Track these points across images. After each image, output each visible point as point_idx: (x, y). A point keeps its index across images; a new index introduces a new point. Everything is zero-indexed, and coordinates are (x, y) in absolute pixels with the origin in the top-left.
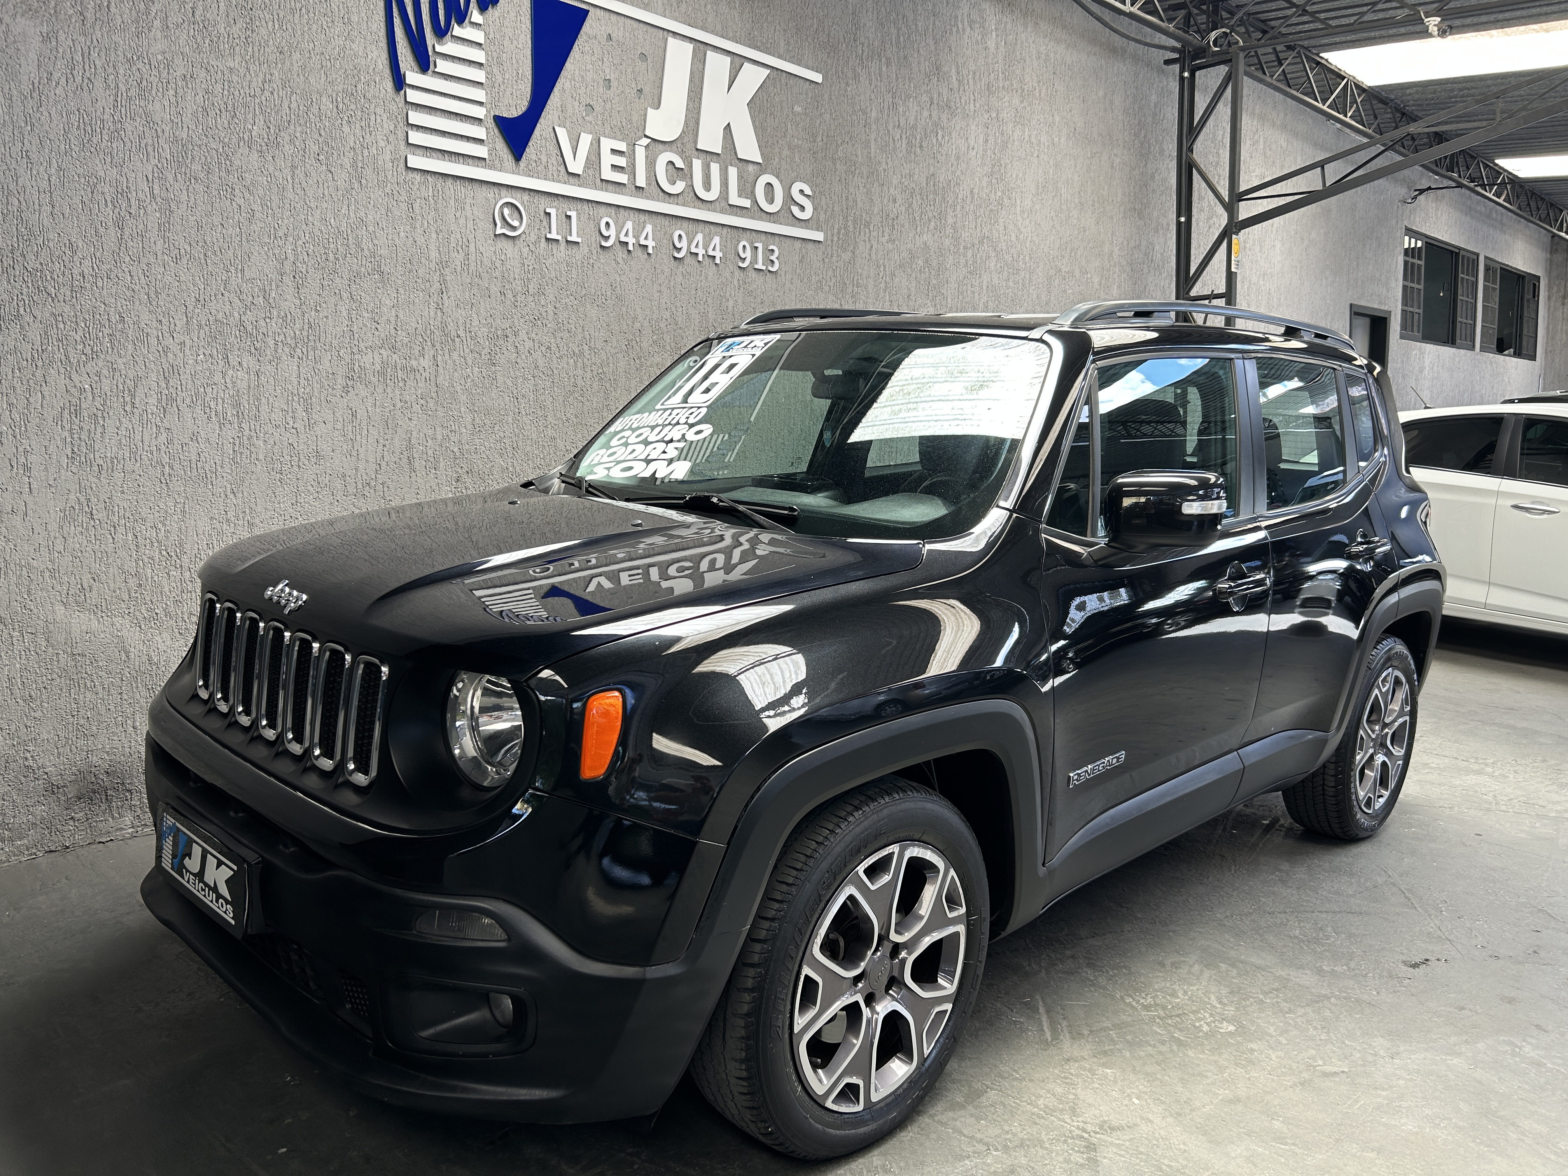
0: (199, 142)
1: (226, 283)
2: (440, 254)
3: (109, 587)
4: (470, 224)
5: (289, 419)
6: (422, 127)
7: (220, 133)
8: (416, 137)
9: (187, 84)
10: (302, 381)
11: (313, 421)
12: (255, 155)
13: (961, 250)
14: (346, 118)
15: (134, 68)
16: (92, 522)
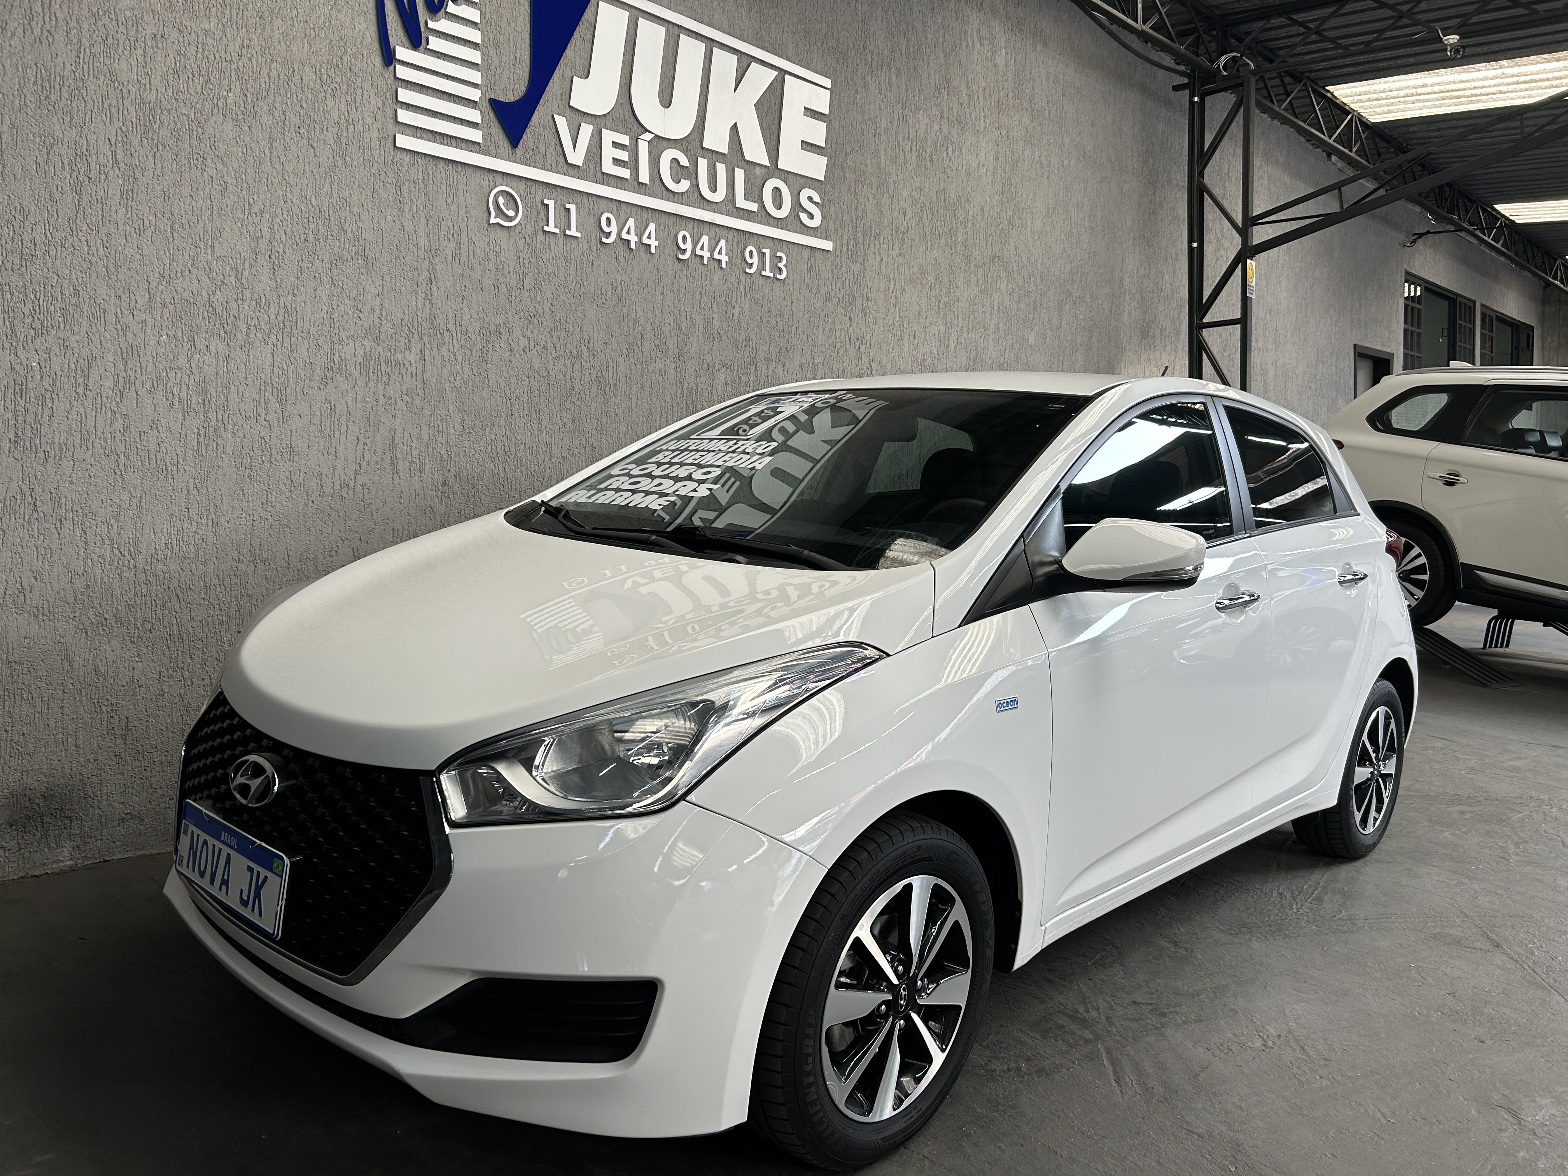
0: (169, 107)
1: (194, 259)
2: (429, 241)
3: (52, 587)
4: (462, 212)
5: (260, 410)
6: (412, 106)
7: (192, 98)
8: (404, 116)
9: (157, 43)
10: (276, 370)
11: (287, 414)
12: (229, 125)
13: (972, 269)
14: (331, 91)
15: (100, 23)
16: (36, 515)
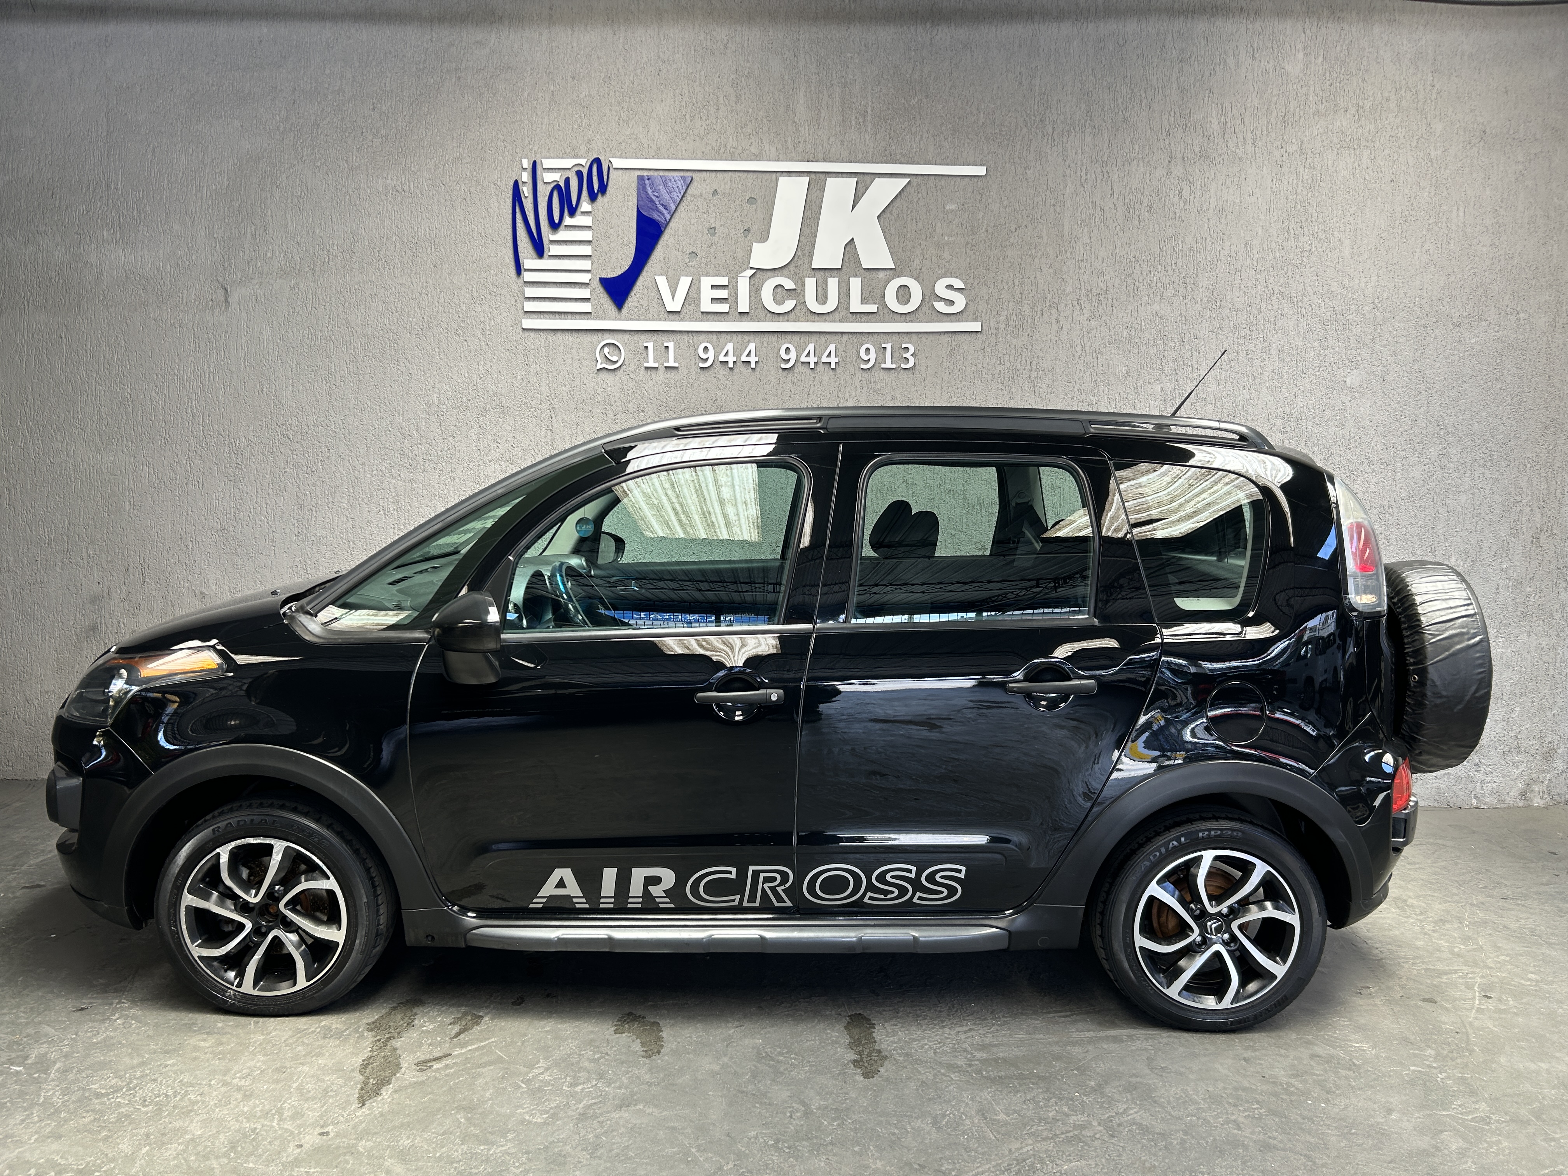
2: (550, 388)
4: (576, 364)
12: (414, 338)
14: (479, 302)
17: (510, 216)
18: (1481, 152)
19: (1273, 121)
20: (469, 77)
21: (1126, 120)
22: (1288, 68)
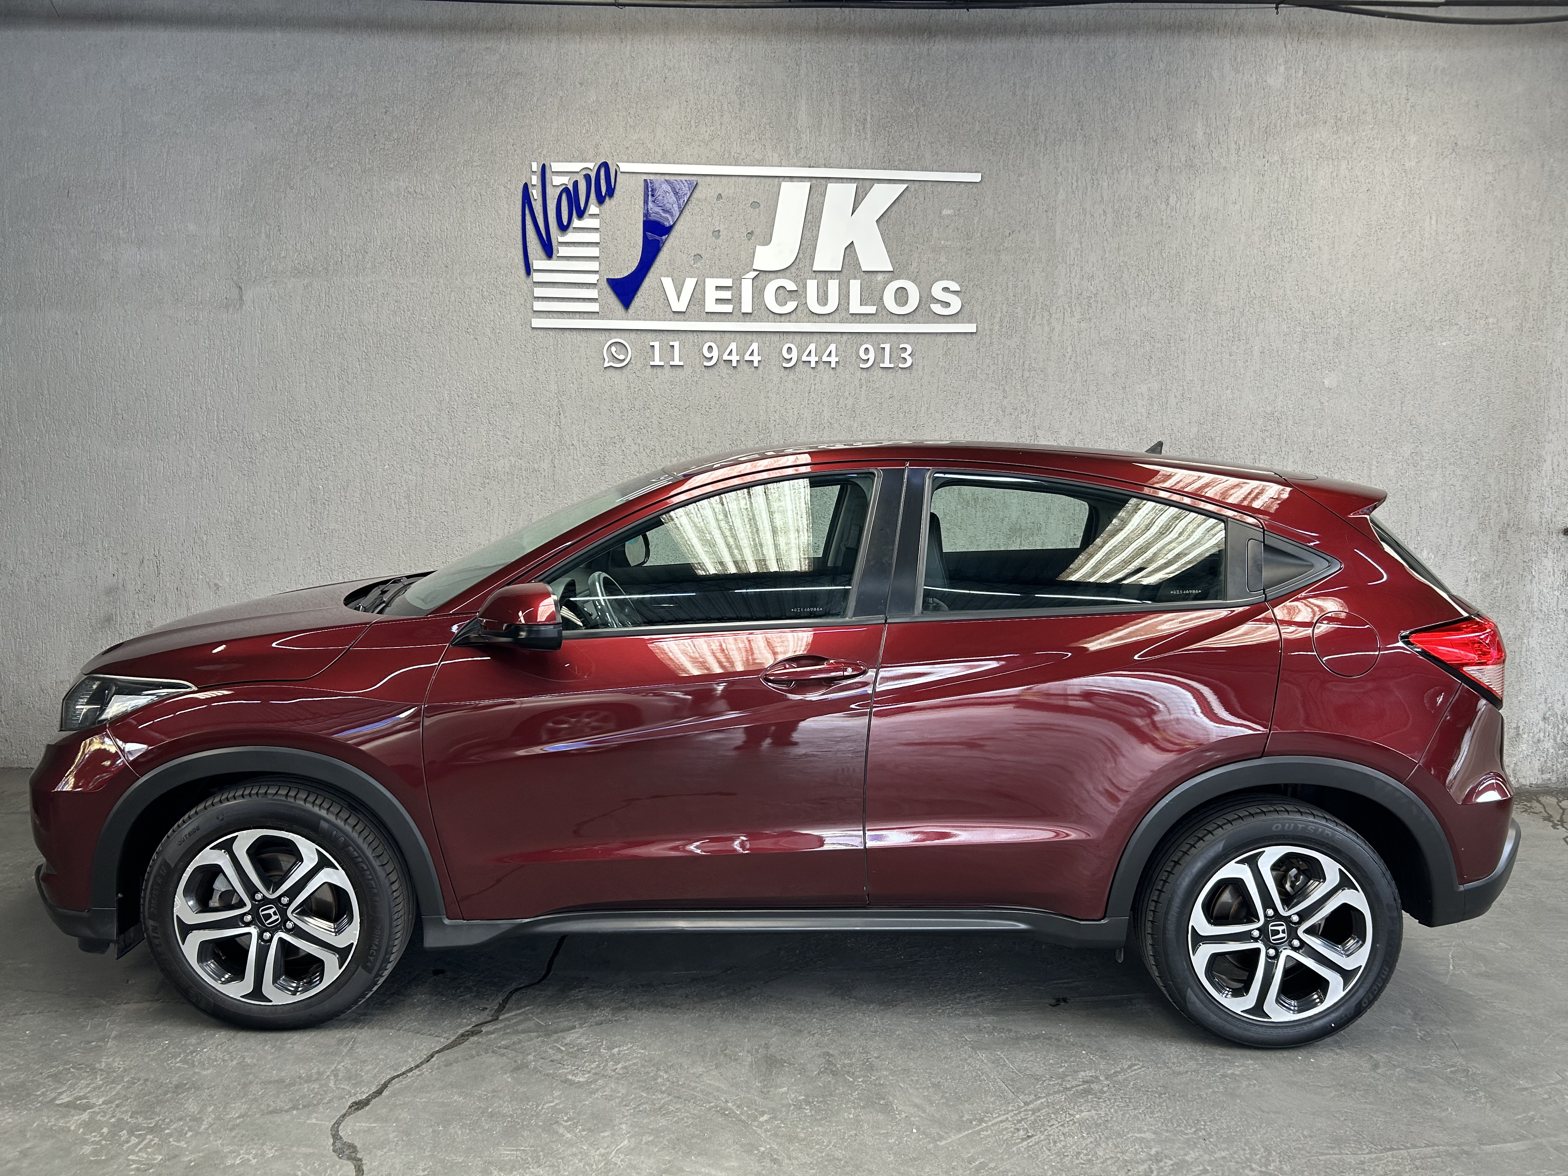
2: (558, 386)
4: (584, 362)
6: (544, 298)
8: (538, 306)
10: (452, 480)
12: (425, 336)
14: (489, 301)
17: (520, 218)
18: (1452, 163)
19: (1255, 132)
20: (479, 83)
21: (1115, 130)
22: (1271, 81)
